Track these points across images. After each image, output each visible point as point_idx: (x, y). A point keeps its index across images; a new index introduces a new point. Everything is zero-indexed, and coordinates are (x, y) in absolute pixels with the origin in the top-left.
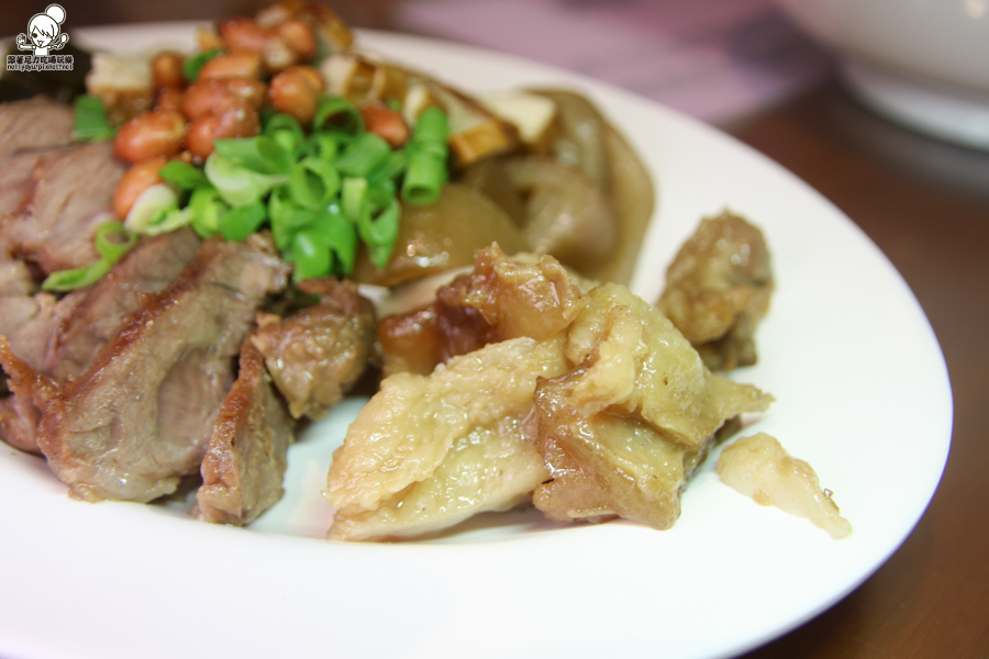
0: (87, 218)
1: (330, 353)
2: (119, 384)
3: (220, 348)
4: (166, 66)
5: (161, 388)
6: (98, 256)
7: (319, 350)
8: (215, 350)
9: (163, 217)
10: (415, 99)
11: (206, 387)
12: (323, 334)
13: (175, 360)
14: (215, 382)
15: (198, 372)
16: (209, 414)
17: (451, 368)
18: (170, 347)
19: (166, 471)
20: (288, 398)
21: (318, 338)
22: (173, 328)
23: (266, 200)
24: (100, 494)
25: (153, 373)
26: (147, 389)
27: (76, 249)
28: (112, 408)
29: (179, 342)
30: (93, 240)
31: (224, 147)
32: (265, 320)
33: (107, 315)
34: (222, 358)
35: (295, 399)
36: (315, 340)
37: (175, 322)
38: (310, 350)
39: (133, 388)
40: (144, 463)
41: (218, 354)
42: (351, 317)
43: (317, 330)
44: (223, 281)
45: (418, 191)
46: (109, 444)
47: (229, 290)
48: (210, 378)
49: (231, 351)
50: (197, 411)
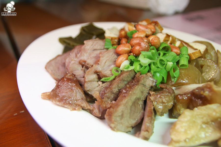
0: (110, 66)
1: (168, 102)
2: (124, 106)
3: (142, 98)
4: (123, 33)
5: (131, 107)
6: (112, 75)
7: (166, 101)
8: (141, 99)
9: (128, 67)
10: (178, 44)
11: (139, 107)
12: (166, 98)
13: (134, 101)
14: (141, 106)
15: (138, 103)
16: (139, 113)
17: (198, 109)
18: (134, 98)
19: (130, 126)
20: (157, 111)
21: (166, 99)
22: (134, 93)
23: (150, 65)
24: (118, 130)
25: (130, 104)
26: (129, 107)
27: (107, 72)
28: (123, 112)
29: (135, 97)
30: (111, 71)
31: (143, 53)
32: (152, 93)
33: (115, 88)
34: (142, 101)
35: (158, 112)
36: (165, 99)
37: (135, 92)
38: (164, 101)
39: (126, 107)
40: (127, 124)
41: (141, 100)
42: (172, 94)
43: (165, 97)
44: (143, 83)
45: (183, 65)
46: (121, 119)
47: (144, 86)
48: (140, 105)
49: (144, 99)
50: (137, 112)
